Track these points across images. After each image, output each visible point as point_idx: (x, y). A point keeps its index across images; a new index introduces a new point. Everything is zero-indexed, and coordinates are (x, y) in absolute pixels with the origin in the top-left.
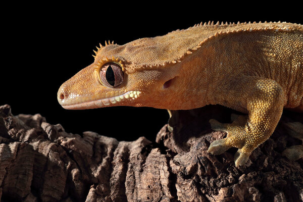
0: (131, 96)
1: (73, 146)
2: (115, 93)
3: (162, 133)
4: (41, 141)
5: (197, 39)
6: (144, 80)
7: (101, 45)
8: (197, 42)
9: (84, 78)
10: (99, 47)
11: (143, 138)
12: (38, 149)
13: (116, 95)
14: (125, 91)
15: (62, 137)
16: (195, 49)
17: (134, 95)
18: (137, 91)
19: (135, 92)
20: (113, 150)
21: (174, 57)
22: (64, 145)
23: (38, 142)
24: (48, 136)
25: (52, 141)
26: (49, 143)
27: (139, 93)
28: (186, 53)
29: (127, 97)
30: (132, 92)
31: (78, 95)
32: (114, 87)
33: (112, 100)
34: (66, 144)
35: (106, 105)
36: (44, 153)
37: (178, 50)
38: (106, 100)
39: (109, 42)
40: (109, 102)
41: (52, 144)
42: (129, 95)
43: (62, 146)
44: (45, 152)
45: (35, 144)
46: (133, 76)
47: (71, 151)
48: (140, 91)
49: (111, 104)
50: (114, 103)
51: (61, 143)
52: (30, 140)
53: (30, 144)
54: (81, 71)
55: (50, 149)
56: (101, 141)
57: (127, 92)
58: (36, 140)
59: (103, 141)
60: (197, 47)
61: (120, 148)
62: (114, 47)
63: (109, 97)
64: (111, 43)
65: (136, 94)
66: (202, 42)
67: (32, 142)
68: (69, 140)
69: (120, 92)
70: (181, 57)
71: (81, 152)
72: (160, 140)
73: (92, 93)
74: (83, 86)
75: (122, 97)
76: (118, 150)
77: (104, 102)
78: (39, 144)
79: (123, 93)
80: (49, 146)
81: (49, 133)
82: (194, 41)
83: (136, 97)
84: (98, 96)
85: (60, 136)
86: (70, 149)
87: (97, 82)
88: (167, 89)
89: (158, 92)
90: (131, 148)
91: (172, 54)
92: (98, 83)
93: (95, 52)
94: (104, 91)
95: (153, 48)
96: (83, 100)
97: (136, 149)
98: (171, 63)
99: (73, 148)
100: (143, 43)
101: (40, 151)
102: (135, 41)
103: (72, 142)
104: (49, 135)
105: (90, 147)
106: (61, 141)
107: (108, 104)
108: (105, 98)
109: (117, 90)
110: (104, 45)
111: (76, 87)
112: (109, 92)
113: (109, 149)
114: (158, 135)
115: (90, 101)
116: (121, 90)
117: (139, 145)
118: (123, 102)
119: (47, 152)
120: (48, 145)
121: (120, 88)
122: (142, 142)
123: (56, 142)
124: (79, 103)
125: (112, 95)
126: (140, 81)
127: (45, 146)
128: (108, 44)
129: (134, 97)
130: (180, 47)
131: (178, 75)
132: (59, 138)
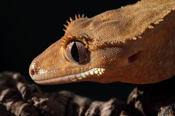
0: (96, 72)
1: (46, 106)
2: (80, 70)
3: (133, 94)
4: (14, 102)
5: (161, 11)
6: (106, 57)
7: (71, 20)
8: (161, 15)
9: (52, 54)
10: (70, 21)
11: (115, 99)
12: (10, 110)
13: (81, 71)
14: (90, 68)
15: (35, 98)
16: (157, 23)
17: (99, 72)
18: (101, 68)
19: (99, 69)
20: (85, 111)
21: (136, 33)
22: (37, 106)
23: (11, 103)
24: (21, 96)
25: (25, 101)
26: (22, 104)
27: (103, 70)
28: (148, 28)
29: (92, 73)
30: (96, 69)
31: (47, 71)
32: (80, 64)
33: (78, 76)
34: (39, 105)
35: (73, 80)
36: (16, 114)
37: (141, 24)
38: (72, 76)
39: (79, 16)
40: (76, 78)
41: (25, 104)
42: (94, 72)
43: (35, 107)
44: (18, 113)
45: (8, 104)
46: (97, 52)
47: (43, 112)
48: (104, 68)
49: (78, 79)
50: (80, 79)
51: (34, 103)
52: (5, 100)
53: (4, 104)
54: (51, 46)
55: (23, 109)
56: (74, 101)
57: (92, 68)
58: (10, 100)
59: (76, 102)
60: (159, 20)
61: (91, 109)
62: (83, 21)
63: (75, 73)
64: (81, 17)
65: (101, 71)
66: (165, 15)
67: (6, 102)
68: (42, 100)
69: (85, 68)
70: (142, 32)
71: (53, 112)
72: (131, 102)
73: (60, 69)
74: (51, 62)
75: (87, 73)
76: (89, 111)
77: (71, 78)
78: (12, 105)
79: (88, 70)
80: (22, 107)
81: (23, 93)
82: (157, 14)
83: (100, 73)
84: (64, 73)
85: (33, 96)
86: (42, 110)
87: (64, 58)
88: (131, 63)
89: (122, 67)
90: (102, 109)
91: (135, 29)
92: (65, 60)
93: (66, 26)
94: (70, 67)
95: (116, 23)
96: (51, 77)
97: (106, 111)
98: (132, 39)
99: (45, 108)
100: (110, 15)
101: (12, 111)
102: (103, 14)
103: (44, 103)
104: (23, 96)
105: (62, 107)
106: (35, 101)
107: (75, 80)
108: (71, 74)
109: (82, 67)
110: (74, 19)
111: (45, 63)
112: (75, 69)
113: (81, 110)
114: (130, 97)
115: (58, 77)
116: (86, 66)
117: (110, 107)
118: (89, 78)
119: (20, 112)
120: (21, 105)
121: (84, 64)
122: (112, 104)
123: (29, 103)
124: (48, 79)
125: (77, 71)
126: (103, 58)
127: (18, 106)
128: (78, 18)
129: (99, 73)
130: (143, 21)
131: (141, 49)
132: (33, 99)
